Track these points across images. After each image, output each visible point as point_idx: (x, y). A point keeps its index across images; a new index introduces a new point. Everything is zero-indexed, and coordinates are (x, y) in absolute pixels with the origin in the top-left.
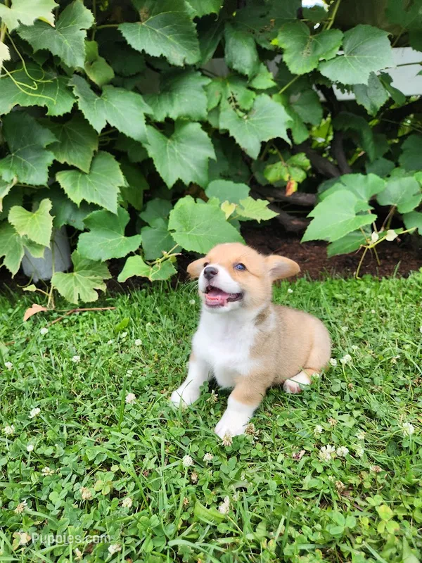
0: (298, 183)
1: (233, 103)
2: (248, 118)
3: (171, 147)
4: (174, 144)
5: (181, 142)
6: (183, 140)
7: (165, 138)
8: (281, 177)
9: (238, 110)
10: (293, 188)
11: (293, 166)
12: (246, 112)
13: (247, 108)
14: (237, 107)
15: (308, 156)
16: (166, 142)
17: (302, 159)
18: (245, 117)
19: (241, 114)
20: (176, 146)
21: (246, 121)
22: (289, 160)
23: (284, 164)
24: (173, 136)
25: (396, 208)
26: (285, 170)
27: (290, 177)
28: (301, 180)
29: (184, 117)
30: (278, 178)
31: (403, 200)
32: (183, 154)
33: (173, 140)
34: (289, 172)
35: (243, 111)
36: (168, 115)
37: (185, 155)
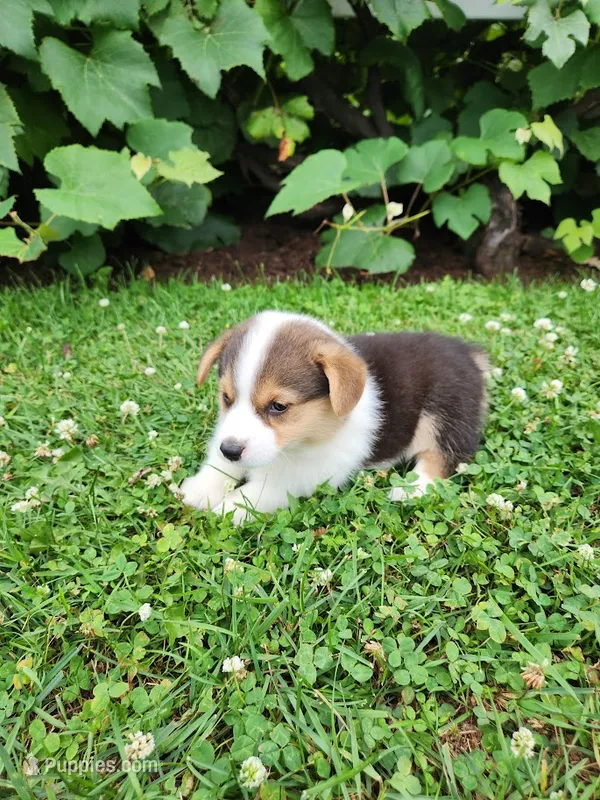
0: (297, 143)
1: (189, 7)
2: (211, 32)
3: (91, 70)
4: (96, 64)
5: (105, 61)
6: (108, 57)
7: (81, 56)
8: (271, 132)
9: (194, 18)
10: (288, 150)
11: (290, 115)
12: (208, 22)
13: (208, 15)
14: (195, 12)
15: (311, 102)
16: (84, 62)
17: (303, 106)
18: (207, 30)
19: (199, 25)
20: (100, 67)
21: (209, 36)
22: (284, 106)
23: (278, 111)
24: (94, 52)
25: (422, 186)
26: (278, 120)
27: (284, 133)
28: (301, 139)
29: (103, 21)
30: (268, 132)
31: (430, 174)
32: (110, 80)
33: (94, 58)
34: (284, 125)
35: (202, 20)
36: (76, 15)
37: (114, 82)
